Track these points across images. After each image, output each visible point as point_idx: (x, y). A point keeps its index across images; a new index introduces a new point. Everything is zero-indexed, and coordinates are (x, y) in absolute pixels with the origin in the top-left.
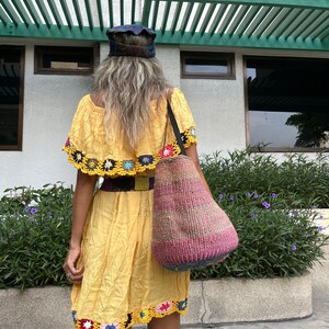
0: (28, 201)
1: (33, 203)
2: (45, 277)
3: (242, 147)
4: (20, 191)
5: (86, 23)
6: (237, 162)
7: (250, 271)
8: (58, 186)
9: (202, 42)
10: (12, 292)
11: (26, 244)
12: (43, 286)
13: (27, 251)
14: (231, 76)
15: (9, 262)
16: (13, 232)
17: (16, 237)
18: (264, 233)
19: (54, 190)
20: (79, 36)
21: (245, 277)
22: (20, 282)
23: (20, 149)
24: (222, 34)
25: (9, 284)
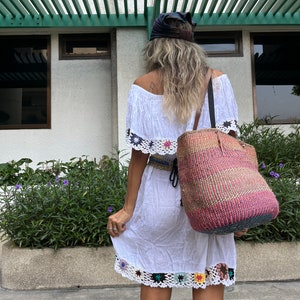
0: (58, 173)
1: (62, 175)
2: (75, 239)
3: (250, 120)
4: (51, 164)
5: (103, 11)
6: (245, 135)
7: (259, 235)
9: (210, 22)
10: (48, 251)
11: (58, 210)
12: (73, 246)
13: (58, 217)
14: (239, 53)
15: (44, 225)
16: (46, 200)
17: (49, 205)
19: (80, 163)
20: (97, 23)
21: (254, 241)
22: (54, 243)
23: (49, 127)
24: (229, 14)
25: (44, 244)
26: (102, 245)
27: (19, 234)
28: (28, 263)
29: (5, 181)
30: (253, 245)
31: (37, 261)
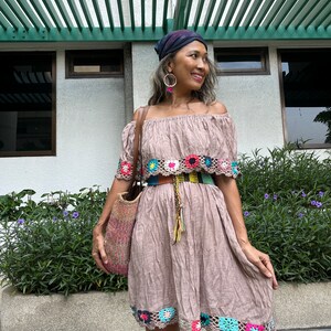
0: (65, 206)
1: (70, 208)
2: (88, 283)
7: (302, 275)
8: (94, 189)
9: (236, 36)
10: (56, 298)
11: (68, 249)
12: (87, 291)
13: (69, 256)
14: (266, 71)
15: (53, 267)
16: (54, 237)
17: (58, 242)
18: (316, 234)
19: (90, 194)
20: (110, 37)
21: (296, 281)
22: (64, 288)
23: (54, 154)
25: (52, 289)
26: (121, 290)
27: (23, 278)
28: (33, 312)
29: (4, 216)
30: (295, 286)
31: (43, 310)
